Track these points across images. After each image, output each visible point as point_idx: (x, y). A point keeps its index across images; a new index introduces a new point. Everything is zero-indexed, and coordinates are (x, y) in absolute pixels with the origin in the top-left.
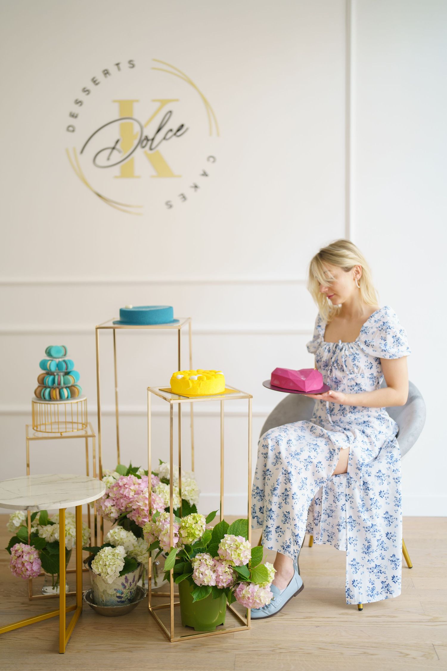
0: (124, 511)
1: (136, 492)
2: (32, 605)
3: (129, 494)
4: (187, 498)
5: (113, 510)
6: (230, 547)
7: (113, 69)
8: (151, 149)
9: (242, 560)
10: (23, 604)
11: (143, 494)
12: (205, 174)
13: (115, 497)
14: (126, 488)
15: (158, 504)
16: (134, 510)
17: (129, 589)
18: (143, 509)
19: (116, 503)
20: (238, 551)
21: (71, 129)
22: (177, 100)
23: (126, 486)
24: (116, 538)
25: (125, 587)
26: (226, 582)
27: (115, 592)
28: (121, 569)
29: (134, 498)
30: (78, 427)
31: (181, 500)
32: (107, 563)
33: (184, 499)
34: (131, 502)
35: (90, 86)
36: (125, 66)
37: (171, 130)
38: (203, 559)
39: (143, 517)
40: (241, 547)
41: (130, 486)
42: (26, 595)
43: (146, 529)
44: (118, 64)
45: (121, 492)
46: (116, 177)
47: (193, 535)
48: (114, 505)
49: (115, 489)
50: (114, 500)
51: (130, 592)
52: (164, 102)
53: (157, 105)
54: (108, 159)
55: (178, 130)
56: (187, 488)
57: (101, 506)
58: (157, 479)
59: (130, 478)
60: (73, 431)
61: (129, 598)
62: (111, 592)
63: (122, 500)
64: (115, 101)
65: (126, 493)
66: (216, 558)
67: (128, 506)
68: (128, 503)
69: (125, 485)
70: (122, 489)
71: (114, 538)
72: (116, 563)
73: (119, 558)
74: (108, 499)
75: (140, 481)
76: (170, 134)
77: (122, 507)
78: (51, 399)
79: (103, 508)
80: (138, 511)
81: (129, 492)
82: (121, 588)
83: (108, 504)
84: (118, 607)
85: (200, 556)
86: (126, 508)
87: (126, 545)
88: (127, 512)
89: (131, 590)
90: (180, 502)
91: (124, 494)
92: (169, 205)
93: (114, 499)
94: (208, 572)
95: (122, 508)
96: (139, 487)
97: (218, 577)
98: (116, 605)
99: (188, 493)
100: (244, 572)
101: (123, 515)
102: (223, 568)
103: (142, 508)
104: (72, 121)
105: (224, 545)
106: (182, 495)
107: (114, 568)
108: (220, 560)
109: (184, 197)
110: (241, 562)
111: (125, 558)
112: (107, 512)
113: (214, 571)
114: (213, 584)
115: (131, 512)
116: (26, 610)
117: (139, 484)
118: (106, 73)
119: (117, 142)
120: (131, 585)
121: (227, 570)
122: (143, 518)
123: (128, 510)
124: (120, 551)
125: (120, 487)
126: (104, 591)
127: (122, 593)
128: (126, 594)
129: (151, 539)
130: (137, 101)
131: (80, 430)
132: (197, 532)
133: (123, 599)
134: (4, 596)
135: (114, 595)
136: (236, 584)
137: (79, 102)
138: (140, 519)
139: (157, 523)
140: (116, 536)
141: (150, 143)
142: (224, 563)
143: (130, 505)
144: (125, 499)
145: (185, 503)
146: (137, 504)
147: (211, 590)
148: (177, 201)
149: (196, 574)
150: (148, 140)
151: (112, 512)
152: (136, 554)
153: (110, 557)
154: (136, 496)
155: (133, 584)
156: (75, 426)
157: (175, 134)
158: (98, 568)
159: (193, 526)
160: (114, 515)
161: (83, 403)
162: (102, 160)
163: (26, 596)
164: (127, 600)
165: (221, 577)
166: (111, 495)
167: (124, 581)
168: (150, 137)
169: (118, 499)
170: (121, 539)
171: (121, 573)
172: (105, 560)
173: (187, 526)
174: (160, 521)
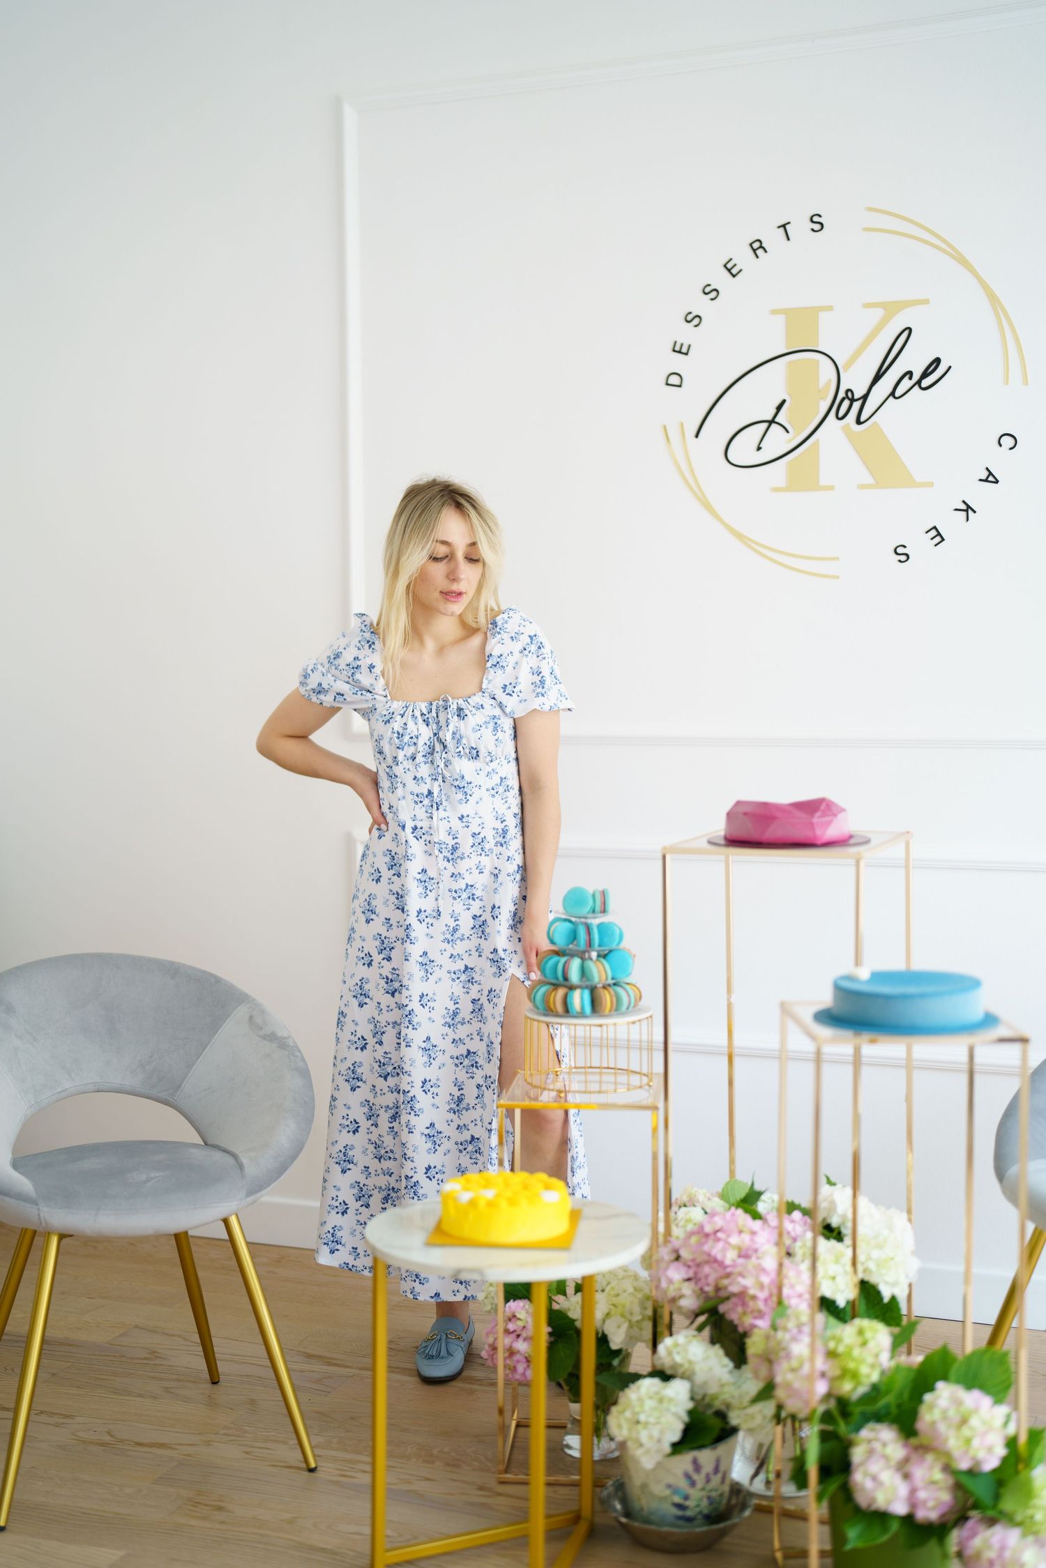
0: (712, 1294)
1: (743, 1253)
2: (500, 1494)
3: (724, 1256)
4: (873, 1279)
5: (687, 1289)
6: (945, 1417)
7: (773, 239)
8: (859, 422)
9: (981, 1455)
10: (481, 1488)
11: (758, 1258)
12: (990, 478)
13: (693, 1260)
14: (718, 1240)
15: (792, 1286)
16: (734, 1295)
17: (703, 1489)
18: (754, 1298)
19: (696, 1273)
20: (966, 1431)
21: (674, 380)
22: (926, 302)
23: (720, 1235)
24: (678, 1359)
25: (693, 1484)
26: (933, 1508)
27: (668, 1492)
28: (676, 1436)
29: (734, 1266)
30: (628, 1080)
31: (856, 1280)
32: (642, 1418)
33: (866, 1278)
34: (728, 1275)
35: (720, 279)
36: (800, 228)
37: (909, 374)
38: (877, 1439)
39: (755, 1314)
40: (974, 1422)
41: (729, 1236)
42: (493, 1470)
43: (754, 1346)
44: (784, 226)
45: (706, 1248)
46: (776, 490)
47: (855, 1376)
48: (689, 1280)
49: (694, 1240)
50: (689, 1267)
51: (709, 1498)
52: (890, 309)
53: (878, 313)
54: (759, 449)
55: (925, 374)
56: (875, 1254)
57: (659, 1280)
58: (805, 1223)
59: (733, 1215)
60: (615, 1091)
61: (706, 1511)
62: (659, 1489)
63: (707, 1269)
64: (774, 312)
65: (717, 1250)
66: (913, 1441)
67: (720, 1285)
68: (721, 1278)
69: (718, 1231)
70: (710, 1242)
71: (673, 1359)
72: (663, 1420)
73: (673, 1409)
74: (676, 1264)
75: (757, 1225)
76: (906, 383)
77: (708, 1285)
78: (567, 1011)
79: (664, 1284)
80: (742, 1296)
81: (724, 1250)
82: (683, 1484)
83: (676, 1274)
84: (676, 1530)
85: (873, 1430)
86: (718, 1289)
87: (699, 1378)
88: (719, 1298)
89: (710, 1491)
90: (855, 1286)
91: (714, 1252)
92: (902, 554)
93: (690, 1264)
94: (889, 1478)
95: (707, 1289)
96: (752, 1240)
97: (913, 1491)
98: (672, 1525)
99: (878, 1266)
100: (981, 1490)
101: (710, 1304)
102: (929, 1473)
103: (752, 1292)
104: (678, 363)
105: (932, 1407)
106: (860, 1268)
107: (656, 1433)
108: (923, 1449)
109: (938, 535)
110: (978, 1463)
111: (691, 1413)
112: (672, 1293)
113: (907, 1476)
114: (900, 1509)
115: (728, 1298)
116: (483, 1505)
117: (753, 1233)
118: (757, 247)
119: (779, 408)
120: (708, 1480)
121: (938, 1475)
122: (755, 1318)
123: (723, 1294)
124: (678, 1392)
125: (707, 1235)
126: (644, 1486)
127: (686, 1498)
128: (697, 1500)
129: (764, 1372)
130: (830, 308)
131: (635, 1088)
132: (864, 1370)
133: (689, 1513)
134: (448, 1465)
135: (665, 1499)
136: (958, 1517)
137: (693, 319)
138: (748, 1320)
139: (780, 1335)
140: (678, 1353)
141: (857, 405)
142: (930, 1458)
143: (725, 1282)
144: (715, 1265)
145: (868, 1290)
146: (739, 1283)
147: (895, 1526)
148: (919, 545)
149: (858, 1477)
150: (852, 400)
151: (682, 1296)
152: (728, 1406)
153: (649, 1404)
154: (741, 1261)
155: (716, 1480)
156: (622, 1078)
157: (919, 383)
158: (620, 1426)
159: (856, 1352)
160: (689, 1302)
161: (644, 1023)
162: (743, 450)
163: (494, 1473)
164: (700, 1517)
165: (922, 1495)
166: (685, 1254)
167: (690, 1468)
168: (859, 393)
169: (699, 1265)
170: (690, 1362)
171: (677, 1447)
172: (637, 1409)
173: (841, 1349)
174: (786, 1329)
